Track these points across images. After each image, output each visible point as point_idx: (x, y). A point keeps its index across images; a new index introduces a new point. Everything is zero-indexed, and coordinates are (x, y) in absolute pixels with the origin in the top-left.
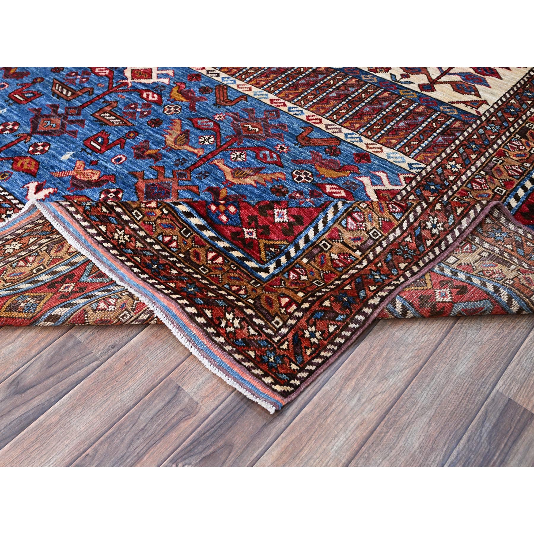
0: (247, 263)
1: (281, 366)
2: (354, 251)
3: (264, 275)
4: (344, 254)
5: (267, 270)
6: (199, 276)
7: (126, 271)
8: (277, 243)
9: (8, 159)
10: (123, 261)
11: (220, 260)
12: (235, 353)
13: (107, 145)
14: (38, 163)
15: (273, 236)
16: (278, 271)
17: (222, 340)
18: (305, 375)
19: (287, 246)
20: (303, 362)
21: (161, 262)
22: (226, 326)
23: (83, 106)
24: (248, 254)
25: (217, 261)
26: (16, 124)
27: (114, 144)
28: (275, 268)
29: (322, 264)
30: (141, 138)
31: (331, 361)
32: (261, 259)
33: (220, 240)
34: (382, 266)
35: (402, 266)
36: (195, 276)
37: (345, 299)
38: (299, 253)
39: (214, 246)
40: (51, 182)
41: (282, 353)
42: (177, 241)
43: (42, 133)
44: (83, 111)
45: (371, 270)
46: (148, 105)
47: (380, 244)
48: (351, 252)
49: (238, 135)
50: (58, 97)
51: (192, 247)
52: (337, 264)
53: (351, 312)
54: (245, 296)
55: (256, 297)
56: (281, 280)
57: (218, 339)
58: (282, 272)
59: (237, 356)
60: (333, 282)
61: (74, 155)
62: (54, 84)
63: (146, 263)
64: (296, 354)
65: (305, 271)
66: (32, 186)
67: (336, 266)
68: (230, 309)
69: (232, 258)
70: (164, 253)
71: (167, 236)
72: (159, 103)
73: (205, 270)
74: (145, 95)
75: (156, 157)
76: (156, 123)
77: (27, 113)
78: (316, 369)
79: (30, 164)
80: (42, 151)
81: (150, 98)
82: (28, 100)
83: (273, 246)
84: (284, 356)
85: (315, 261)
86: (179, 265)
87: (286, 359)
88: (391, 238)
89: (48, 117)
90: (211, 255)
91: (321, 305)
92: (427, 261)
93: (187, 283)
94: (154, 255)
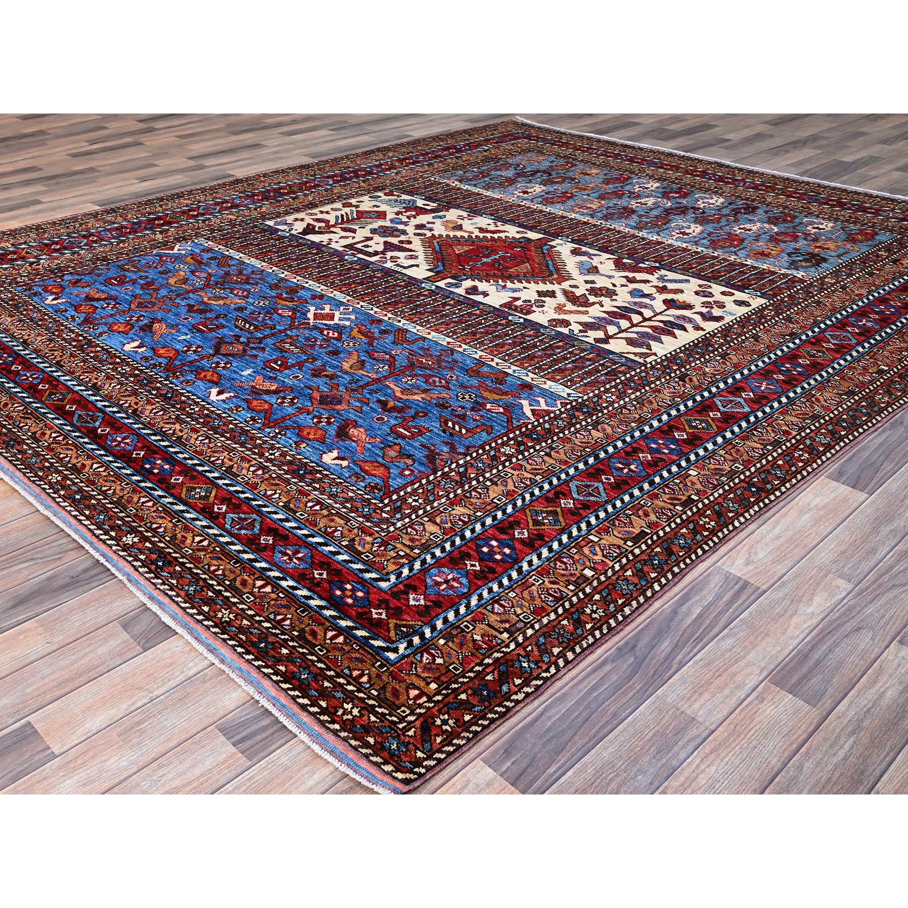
0: (372, 642)
1: (405, 753)
2: (501, 633)
3: (392, 656)
4: (488, 636)
5: (396, 650)
6: (314, 658)
7: (228, 651)
8: (411, 623)
9: (192, 372)
10: (224, 640)
11: (341, 639)
12: (351, 739)
13: (285, 366)
14: (220, 376)
15: (406, 617)
16: (409, 651)
17: (337, 727)
18: (432, 763)
19: (422, 627)
20: (431, 750)
21: (270, 640)
22: (343, 714)
23: (265, 337)
24: (374, 633)
25: (337, 641)
26: (199, 347)
27: (293, 366)
28: (406, 649)
29: (461, 645)
30: (319, 363)
31: (465, 749)
32: (390, 638)
33: (343, 619)
34: (532, 650)
35: (556, 651)
36: (310, 657)
37: (485, 693)
38: (435, 634)
39: (335, 625)
40: (231, 389)
41: (407, 739)
42: (291, 619)
43: (224, 355)
44: (265, 341)
45: (519, 655)
46: (328, 340)
47: (532, 627)
48: (498, 634)
49: (411, 366)
50: (241, 329)
51: (309, 625)
52: (480, 646)
53: (490, 705)
54: (368, 685)
55: (381, 688)
56: (412, 663)
57: (331, 726)
58: (414, 653)
59: (353, 742)
60: (473, 667)
61: (254, 372)
62: (237, 320)
63: (252, 642)
64: (423, 741)
65: (442, 653)
66: (214, 391)
67: (478, 648)
68: (348, 700)
69: (355, 637)
70: (274, 631)
71: (279, 614)
72: (339, 339)
73: (322, 651)
74: (325, 332)
75: (331, 377)
76: (335, 353)
77: (210, 340)
78: (445, 758)
79: (212, 376)
80: (223, 368)
81: (331, 335)
82: (211, 330)
83: (405, 626)
84: (409, 743)
85: (453, 642)
86: (291, 644)
87: (411, 746)
88: (545, 621)
89: (231, 343)
90: (330, 634)
91: (456, 697)
92: (585, 645)
93: (300, 666)
94: (263, 633)
